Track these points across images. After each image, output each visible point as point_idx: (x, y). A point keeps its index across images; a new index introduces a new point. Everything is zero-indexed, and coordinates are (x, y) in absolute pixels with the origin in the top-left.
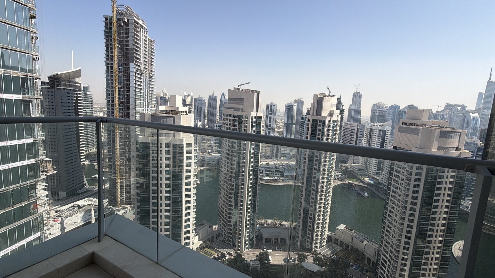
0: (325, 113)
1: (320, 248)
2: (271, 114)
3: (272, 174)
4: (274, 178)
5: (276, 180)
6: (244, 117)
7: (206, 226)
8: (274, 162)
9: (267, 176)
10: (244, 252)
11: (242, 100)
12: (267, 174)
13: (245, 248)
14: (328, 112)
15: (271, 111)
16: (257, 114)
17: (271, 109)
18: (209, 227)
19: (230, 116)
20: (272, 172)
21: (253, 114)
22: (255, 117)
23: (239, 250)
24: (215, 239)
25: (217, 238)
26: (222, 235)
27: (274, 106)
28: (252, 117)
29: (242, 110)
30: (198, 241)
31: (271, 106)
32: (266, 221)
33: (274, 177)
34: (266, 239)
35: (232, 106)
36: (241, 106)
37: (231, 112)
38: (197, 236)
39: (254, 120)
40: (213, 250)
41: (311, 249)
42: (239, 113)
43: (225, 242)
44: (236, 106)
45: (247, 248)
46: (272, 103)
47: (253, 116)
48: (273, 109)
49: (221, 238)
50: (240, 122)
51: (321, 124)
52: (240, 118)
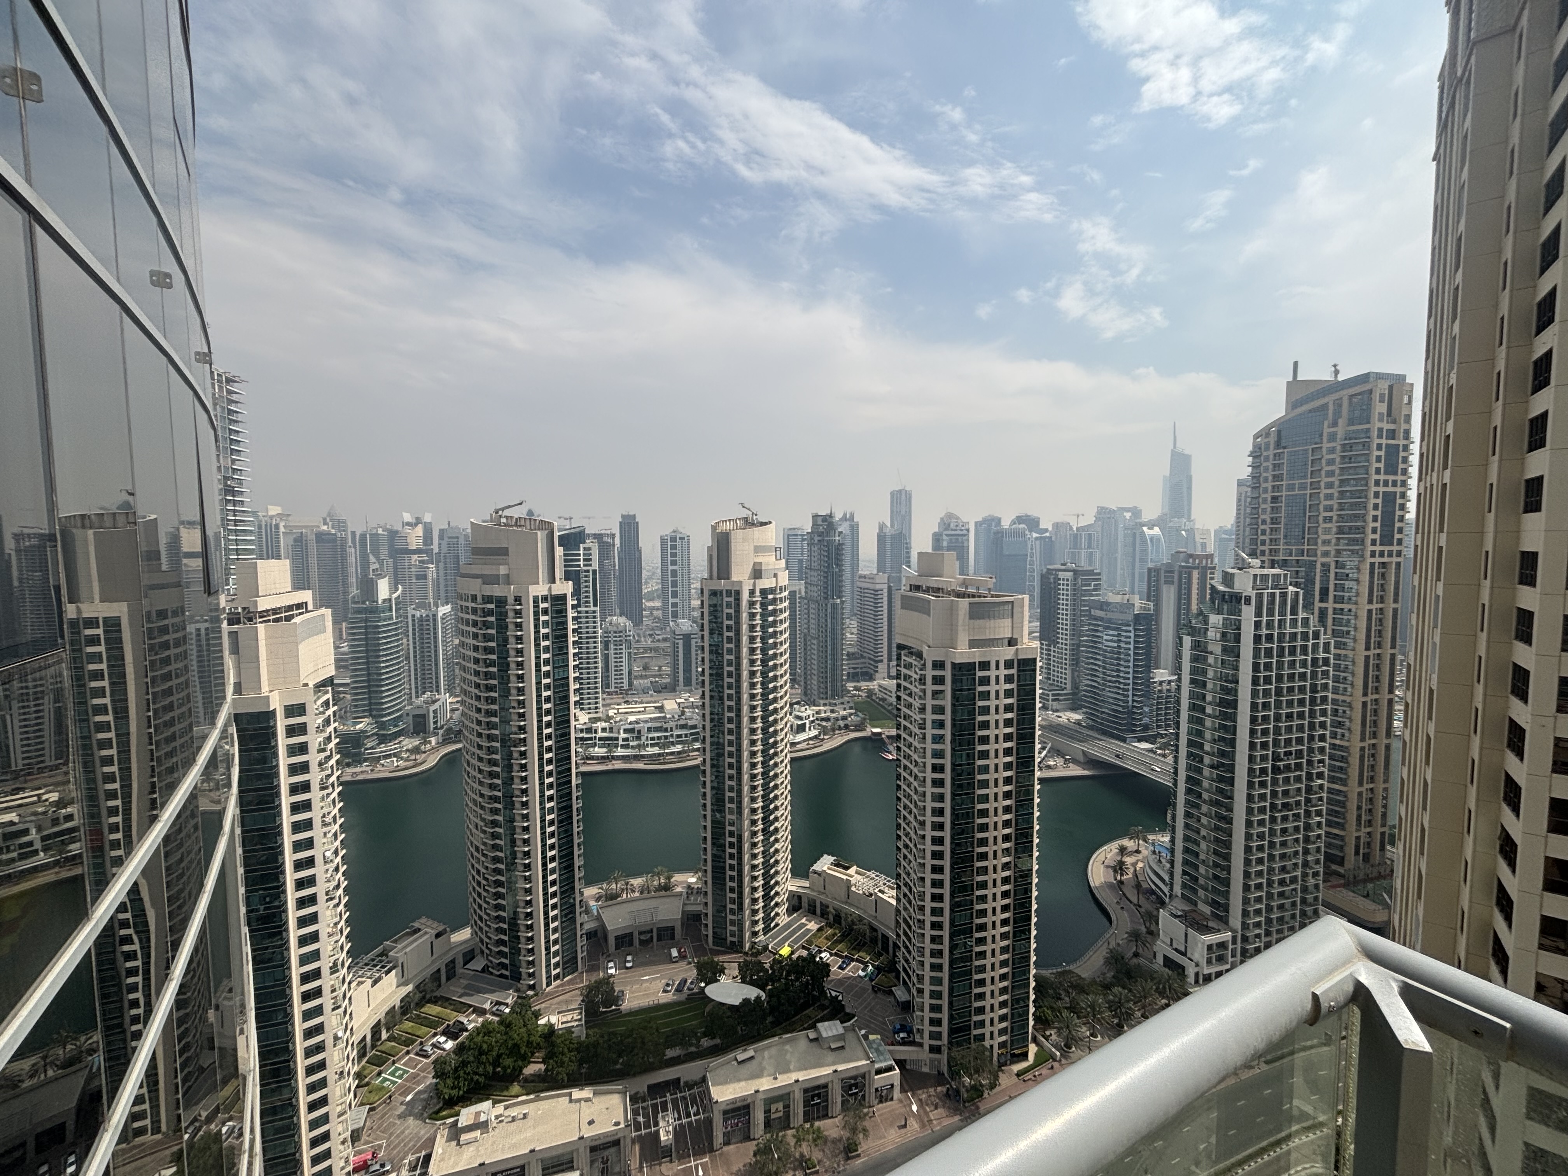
0: (740, 573)
1: (765, 934)
2: (674, 563)
3: (666, 737)
4: (673, 749)
5: (679, 753)
6: (511, 600)
7: (426, 933)
8: (679, 701)
9: (653, 745)
10: (548, 989)
11: (504, 552)
12: (652, 739)
13: (548, 977)
14: (749, 569)
15: (674, 555)
16: (550, 589)
17: (674, 547)
18: (438, 936)
19: (474, 598)
20: (666, 730)
21: (540, 589)
22: (545, 599)
23: (532, 987)
24: (459, 970)
25: (465, 964)
26: (482, 952)
27: (682, 539)
28: (536, 600)
29: (508, 579)
30: (397, 987)
31: (673, 539)
32: (627, 884)
33: (673, 744)
34: (617, 938)
35: (476, 570)
36: (503, 570)
37: (475, 587)
38: (394, 972)
39: (543, 605)
40: (447, 1004)
41: (741, 943)
42: (497, 591)
43: (492, 974)
44: (488, 570)
45: (557, 977)
46: (674, 532)
47: (539, 594)
48: (679, 547)
49: (478, 964)
50: (502, 617)
51: (732, 599)
52: (501, 602)
